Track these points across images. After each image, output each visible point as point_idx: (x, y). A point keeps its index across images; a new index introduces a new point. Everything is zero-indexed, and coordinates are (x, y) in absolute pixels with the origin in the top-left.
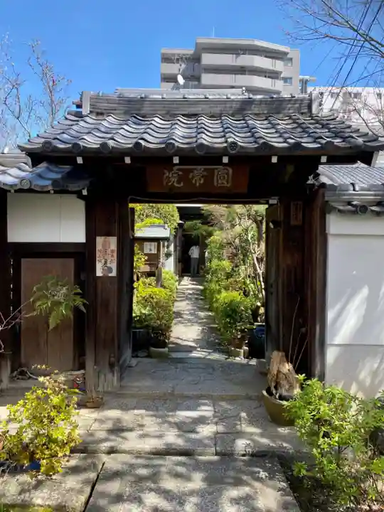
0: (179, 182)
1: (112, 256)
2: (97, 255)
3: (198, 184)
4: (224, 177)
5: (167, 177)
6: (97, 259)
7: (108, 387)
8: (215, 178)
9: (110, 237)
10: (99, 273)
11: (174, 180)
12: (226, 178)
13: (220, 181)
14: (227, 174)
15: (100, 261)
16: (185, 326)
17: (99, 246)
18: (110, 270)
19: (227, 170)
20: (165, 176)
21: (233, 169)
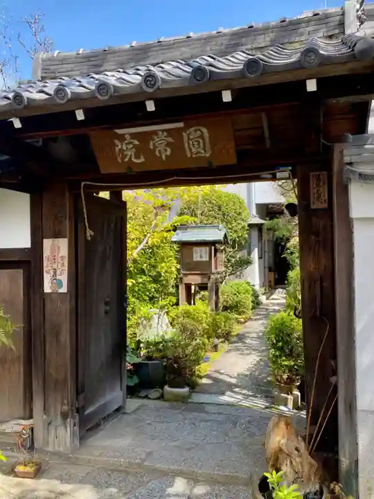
0: (137, 157)
1: (63, 265)
2: (45, 265)
3: (164, 157)
4: (199, 142)
5: (120, 150)
6: (45, 269)
7: (59, 447)
8: (186, 145)
9: (60, 239)
10: (47, 288)
11: (130, 153)
12: (201, 144)
13: (193, 150)
14: (202, 137)
15: (48, 273)
16: (241, 354)
17: (47, 252)
18: (60, 284)
19: (200, 130)
20: (117, 149)
21: (207, 129)
